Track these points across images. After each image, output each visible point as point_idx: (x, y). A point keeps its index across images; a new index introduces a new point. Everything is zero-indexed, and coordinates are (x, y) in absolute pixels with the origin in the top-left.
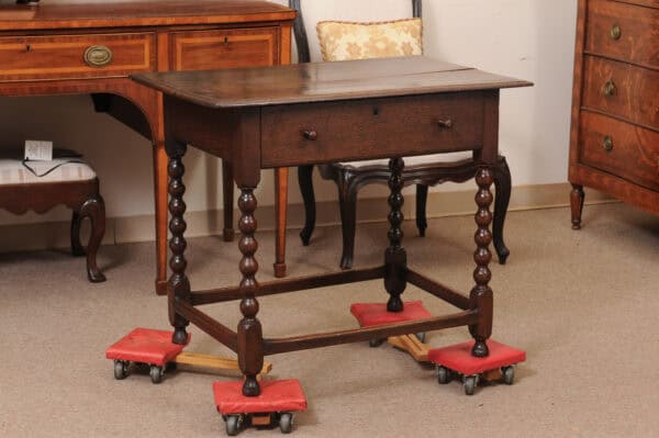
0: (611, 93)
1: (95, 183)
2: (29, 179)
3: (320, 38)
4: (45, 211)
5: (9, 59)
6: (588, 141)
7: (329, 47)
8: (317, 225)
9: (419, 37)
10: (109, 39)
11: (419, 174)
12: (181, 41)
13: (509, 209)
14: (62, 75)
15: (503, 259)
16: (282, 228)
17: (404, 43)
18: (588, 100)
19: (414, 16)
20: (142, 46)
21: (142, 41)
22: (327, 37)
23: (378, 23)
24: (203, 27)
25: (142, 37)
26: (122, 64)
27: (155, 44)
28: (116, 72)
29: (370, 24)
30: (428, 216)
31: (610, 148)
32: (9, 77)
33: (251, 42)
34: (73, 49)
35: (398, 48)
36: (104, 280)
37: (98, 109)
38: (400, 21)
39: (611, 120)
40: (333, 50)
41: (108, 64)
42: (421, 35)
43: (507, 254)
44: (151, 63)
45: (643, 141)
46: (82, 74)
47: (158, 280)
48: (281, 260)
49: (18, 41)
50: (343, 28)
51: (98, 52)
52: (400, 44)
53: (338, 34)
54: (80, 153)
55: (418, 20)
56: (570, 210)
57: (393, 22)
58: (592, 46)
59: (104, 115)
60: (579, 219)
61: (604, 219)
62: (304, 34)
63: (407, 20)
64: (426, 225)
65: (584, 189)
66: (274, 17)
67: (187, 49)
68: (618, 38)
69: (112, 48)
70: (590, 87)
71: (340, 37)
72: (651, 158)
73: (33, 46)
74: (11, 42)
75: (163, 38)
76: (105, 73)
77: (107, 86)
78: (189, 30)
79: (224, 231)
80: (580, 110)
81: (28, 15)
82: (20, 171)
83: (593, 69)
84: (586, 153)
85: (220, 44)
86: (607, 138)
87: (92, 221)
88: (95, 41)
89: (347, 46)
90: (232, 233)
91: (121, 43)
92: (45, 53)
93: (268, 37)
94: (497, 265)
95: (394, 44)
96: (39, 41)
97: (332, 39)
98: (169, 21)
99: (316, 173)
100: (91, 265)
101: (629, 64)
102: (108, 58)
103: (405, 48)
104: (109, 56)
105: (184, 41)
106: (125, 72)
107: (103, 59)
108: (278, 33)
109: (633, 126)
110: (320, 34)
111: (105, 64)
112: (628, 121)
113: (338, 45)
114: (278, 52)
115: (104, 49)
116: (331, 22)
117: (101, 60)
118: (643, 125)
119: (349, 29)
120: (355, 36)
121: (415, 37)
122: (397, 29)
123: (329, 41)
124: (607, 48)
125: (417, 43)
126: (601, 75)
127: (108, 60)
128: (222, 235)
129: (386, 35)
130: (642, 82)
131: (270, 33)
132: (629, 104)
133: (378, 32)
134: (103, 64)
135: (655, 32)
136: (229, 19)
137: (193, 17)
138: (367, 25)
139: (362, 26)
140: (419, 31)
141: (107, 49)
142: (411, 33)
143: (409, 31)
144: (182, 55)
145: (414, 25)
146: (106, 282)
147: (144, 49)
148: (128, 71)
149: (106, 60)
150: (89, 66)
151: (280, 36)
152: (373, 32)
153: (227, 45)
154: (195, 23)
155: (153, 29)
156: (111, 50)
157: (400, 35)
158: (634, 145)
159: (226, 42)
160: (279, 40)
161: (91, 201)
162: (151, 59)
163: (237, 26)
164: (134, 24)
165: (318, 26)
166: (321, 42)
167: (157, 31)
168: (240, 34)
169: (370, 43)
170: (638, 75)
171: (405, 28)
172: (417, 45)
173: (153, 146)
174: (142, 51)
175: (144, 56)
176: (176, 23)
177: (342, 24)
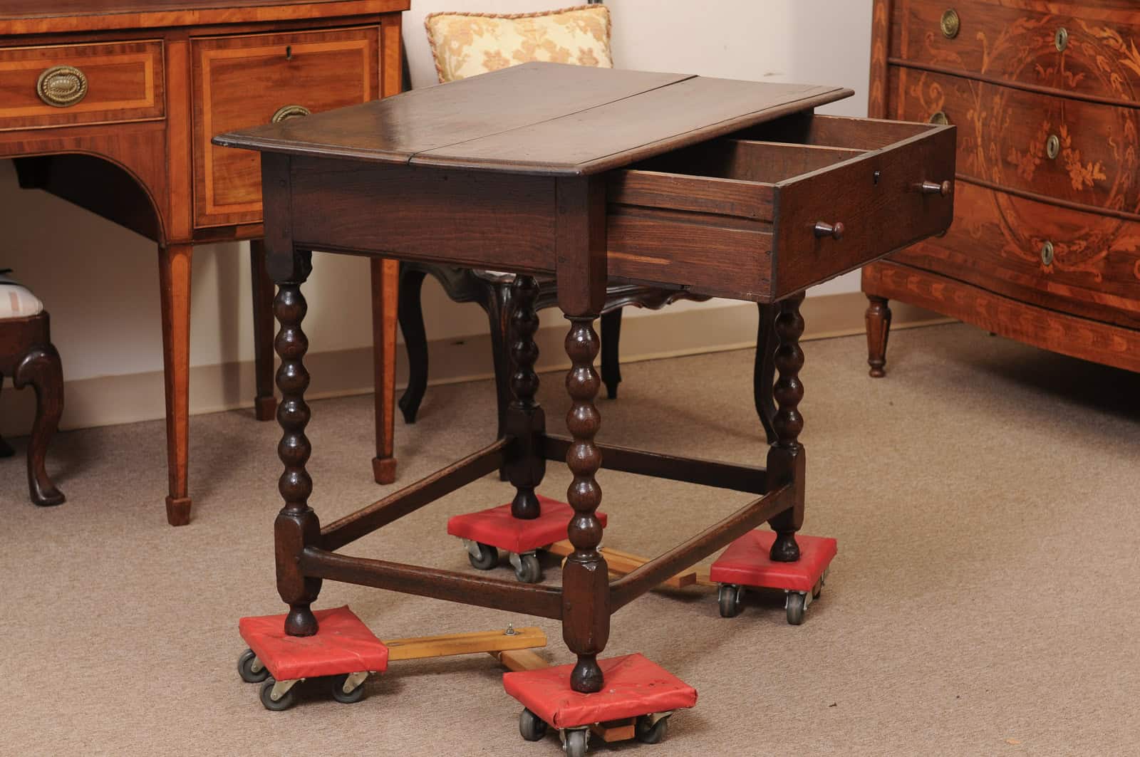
3: (432, 43)
7: (451, 61)
8: (430, 383)
9: (604, 37)
10: (81, 53)
12: (209, 55)
17: (582, 52)
20: (141, 67)
21: (139, 57)
22: (446, 42)
23: (532, 16)
24: (246, 30)
25: (141, 49)
26: (107, 99)
27: (163, 61)
28: (94, 115)
29: (519, 17)
30: (621, 359)
33: (332, 54)
34: (16, 73)
35: (572, 59)
36: (62, 500)
37: (25, 184)
38: (571, 10)
40: (459, 66)
41: (80, 100)
42: (608, 35)
44: (156, 96)
45: (1011, 218)
46: (33, 120)
47: (173, 496)
48: (388, 452)
50: (473, 24)
51: (61, 79)
52: (576, 53)
53: (465, 36)
55: (600, 10)
56: (865, 338)
57: (558, 12)
58: (904, 50)
60: (883, 359)
61: (919, 357)
63: (580, 8)
64: (619, 380)
65: (892, 305)
66: (374, 7)
67: (220, 69)
68: (954, 35)
69: (84, 70)
71: (469, 43)
72: (1027, 246)
75: (178, 50)
76: (75, 117)
77: (78, 142)
78: (222, 33)
79: (257, 400)
83: (907, 93)
85: (279, 59)
87: (38, 394)
88: (55, 58)
89: (483, 58)
91: (102, 60)
93: (360, 43)
95: (567, 54)
97: (455, 45)
98: (189, 18)
99: (431, 290)
101: (979, 80)
102: (79, 90)
103: (584, 60)
104: (81, 86)
105: (213, 54)
106: (110, 115)
107: (72, 91)
108: (378, 36)
109: (988, 191)
110: (432, 36)
111: (74, 100)
112: (981, 181)
113: (466, 55)
114: (380, 72)
115: (72, 72)
116: (451, 14)
117: (68, 93)
118: (1011, 189)
119: (484, 27)
120: (496, 38)
121: (598, 38)
122: (568, 25)
123: (450, 49)
124: (933, 52)
125: (603, 51)
126: (922, 102)
127: (80, 94)
128: (252, 408)
129: (547, 37)
130: (1005, 111)
131: (365, 37)
132: (980, 149)
133: (535, 30)
134: (71, 101)
135: (1031, 24)
136: (294, 12)
137: (231, 10)
138: (513, 19)
139: (505, 20)
140: (604, 28)
141: (79, 73)
142: (591, 30)
143: (589, 29)
144: (213, 81)
145: (594, 15)
146: (65, 505)
147: (144, 71)
148: (115, 113)
149: (76, 92)
150: (45, 104)
151: (383, 41)
152: (526, 31)
153: (291, 61)
154: (234, 20)
155: (160, 34)
156: (85, 73)
157: (574, 36)
158: (992, 224)
159: (288, 54)
160: (380, 50)
161: (36, 355)
162: (156, 87)
163: (306, 25)
164: (126, 25)
165: (429, 21)
166: (436, 50)
167: (166, 38)
168: (312, 42)
169: (524, 52)
170: (997, 99)
171: (582, 24)
172: (604, 54)
173: (161, 253)
174: (139, 74)
175: (144, 85)
176: (201, 22)
177: (470, 18)
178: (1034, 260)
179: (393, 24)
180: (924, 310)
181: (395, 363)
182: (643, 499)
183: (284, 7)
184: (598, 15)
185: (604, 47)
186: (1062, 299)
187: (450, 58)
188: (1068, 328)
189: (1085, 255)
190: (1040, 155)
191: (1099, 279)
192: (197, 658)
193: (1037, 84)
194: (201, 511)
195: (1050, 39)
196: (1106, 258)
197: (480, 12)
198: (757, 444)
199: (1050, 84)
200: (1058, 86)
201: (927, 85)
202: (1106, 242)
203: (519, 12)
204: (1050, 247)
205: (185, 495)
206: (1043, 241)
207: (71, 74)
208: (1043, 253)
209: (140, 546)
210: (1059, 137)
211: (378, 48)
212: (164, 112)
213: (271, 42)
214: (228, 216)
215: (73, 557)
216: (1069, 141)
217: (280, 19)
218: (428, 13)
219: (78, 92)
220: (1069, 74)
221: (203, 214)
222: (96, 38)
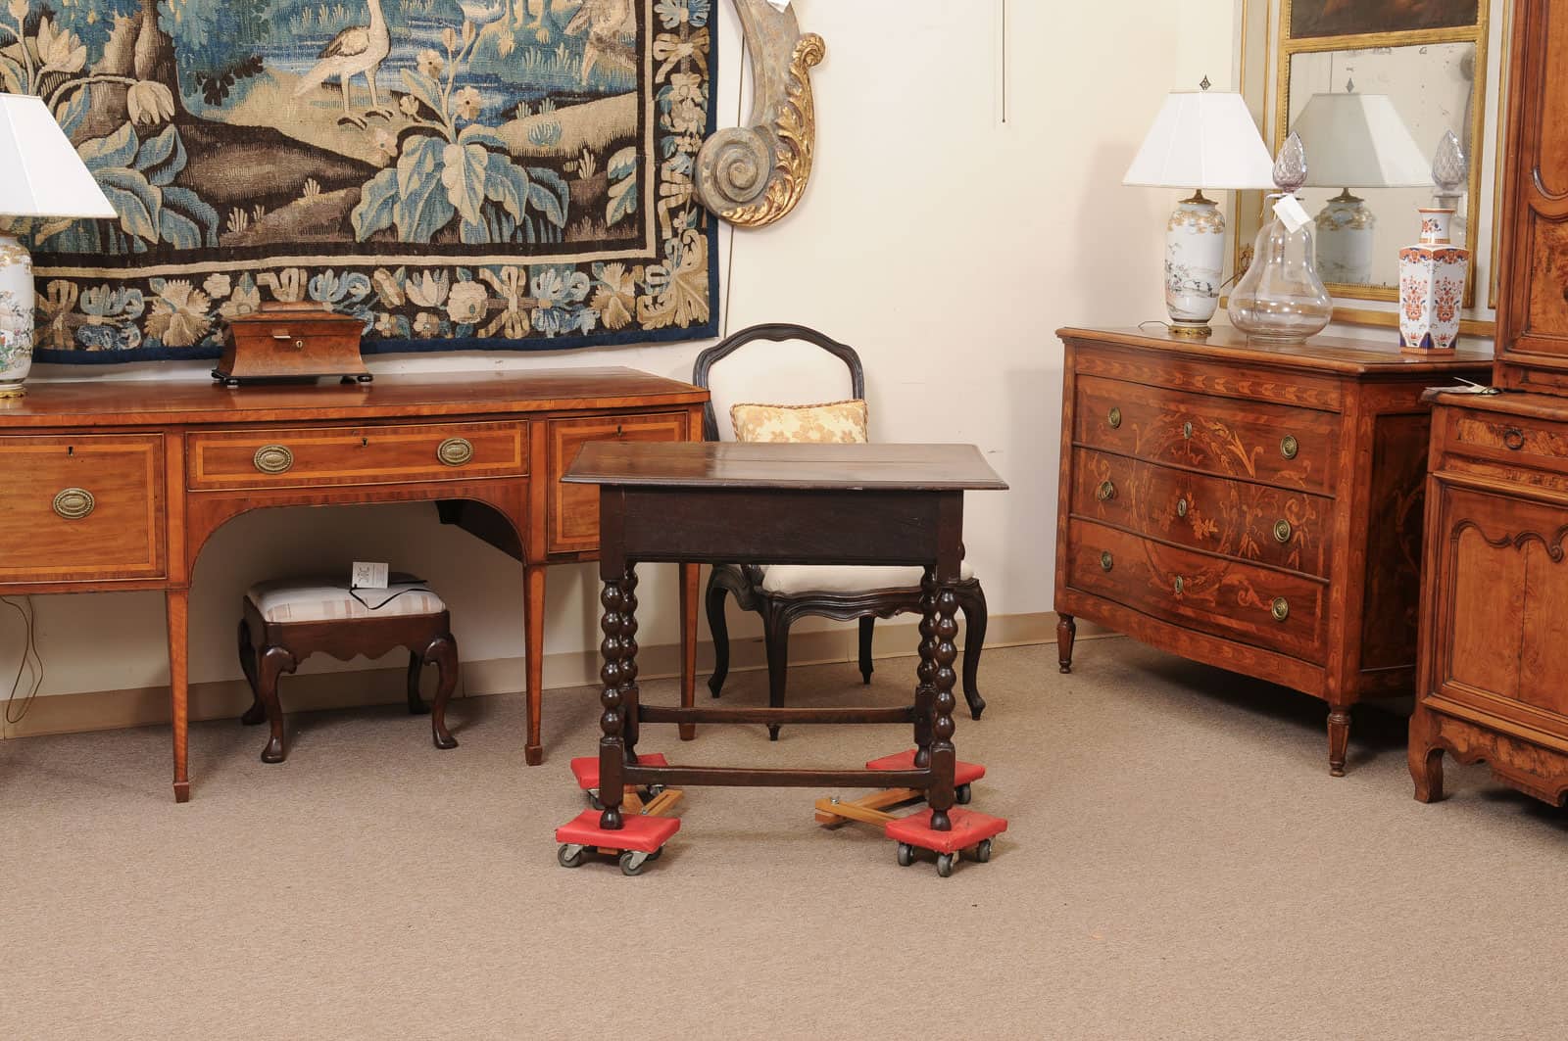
0: (1111, 496)
1: (443, 618)
2: (358, 613)
3: (735, 425)
4: (379, 656)
5: (340, 456)
6: (1080, 559)
7: (748, 438)
8: (730, 670)
9: (862, 424)
10: (470, 429)
11: (869, 602)
12: (562, 432)
13: (983, 647)
14: (407, 476)
15: (976, 712)
16: (690, 676)
17: (844, 433)
18: (1079, 505)
19: (854, 397)
20: (512, 439)
21: (509, 432)
22: (744, 424)
23: (810, 407)
24: (589, 413)
25: (512, 426)
26: (487, 461)
27: (528, 436)
28: (478, 472)
29: (800, 407)
30: (873, 657)
31: (1109, 568)
32: (340, 480)
33: (652, 432)
34: (422, 442)
35: (836, 437)
36: (455, 745)
37: (443, 520)
38: (839, 403)
39: (1110, 530)
41: (467, 461)
42: (865, 422)
43: (983, 706)
44: (523, 460)
45: (1155, 559)
46: (435, 475)
47: (529, 744)
49: (351, 433)
50: (765, 412)
51: (455, 447)
52: (840, 434)
53: (758, 421)
54: (423, 579)
55: (861, 403)
56: (1056, 648)
57: (829, 405)
58: (1084, 436)
59: (453, 527)
60: (1069, 659)
61: (1099, 660)
62: (714, 421)
63: (847, 402)
64: (872, 670)
65: (1076, 620)
66: (681, 399)
67: (569, 441)
68: (1117, 425)
69: (473, 441)
70: (1081, 489)
71: (761, 425)
72: (1165, 579)
73: (371, 439)
74: (343, 434)
75: (539, 427)
76: (464, 473)
77: (466, 491)
78: (571, 416)
80: (1070, 518)
81: (358, 399)
82: (347, 602)
83: (1085, 466)
84: (1078, 575)
85: (613, 435)
86: (1105, 554)
87: (440, 669)
88: (451, 432)
89: (771, 436)
91: (484, 434)
92: (384, 448)
93: (673, 425)
94: (971, 721)
95: (832, 434)
96: (378, 433)
97: (750, 427)
98: (547, 405)
99: (730, 601)
100: (437, 726)
101: (1133, 458)
102: (467, 454)
103: (846, 439)
104: (469, 452)
105: (565, 430)
106: (489, 472)
107: (462, 455)
108: (686, 419)
109: (1140, 539)
110: (735, 420)
112: (1134, 532)
113: (759, 435)
115: (462, 442)
116: (752, 405)
117: (459, 456)
118: (1153, 538)
119: (773, 414)
120: (781, 423)
121: (857, 423)
122: (835, 414)
123: (747, 426)
124: (1103, 438)
125: (860, 432)
126: (1096, 473)
127: (467, 457)
129: (820, 422)
130: (1150, 482)
131: (676, 420)
132: (1134, 510)
133: (810, 417)
134: (462, 462)
135: (1168, 419)
136: (622, 402)
137: (576, 400)
138: (795, 409)
139: (789, 409)
140: (862, 417)
141: (467, 443)
142: (852, 418)
143: (850, 416)
144: (564, 450)
145: (856, 407)
146: (457, 748)
147: (514, 442)
148: (493, 471)
149: (465, 456)
150: (444, 464)
151: (689, 424)
152: (803, 418)
153: (621, 436)
154: (580, 407)
155: (525, 416)
156: (472, 444)
157: (838, 422)
158: (1142, 563)
159: (619, 431)
161: (439, 641)
162: (523, 453)
163: (634, 412)
164: (502, 410)
165: (731, 410)
166: (737, 430)
167: (531, 419)
168: (637, 422)
169: (801, 432)
170: (1145, 472)
171: (845, 413)
172: (861, 434)
173: (525, 569)
174: (511, 444)
175: (514, 451)
176: (556, 408)
177: (763, 408)
178: (1170, 590)
179: (697, 411)
180: (1104, 626)
183: (614, 399)
184: (859, 407)
185: (861, 429)
186: (1188, 618)
187: (747, 436)
188: (1192, 639)
189: (1202, 587)
190: (1174, 513)
191: (1213, 605)
193: (1171, 462)
194: (552, 756)
195: (1180, 430)
196: (1219, 589)
197: (771, 403)
198: (965, 720)
199: (1179, 463)
200: (1186, 464)
201: (1099, 461)
202: (1219, 577)
203: (800, 404)
204: (1181, 580)
205: (539, 744)
206: (1176, 576)
208: (1176, 585)
210: (1187, 501)
211: (686, 428)
212: (528, 471)
213: (606, 423)
214: (573, 545)
215: (454, 785)
216: (1193, 504)
217: (612, 407)
218: (731, 405)
220: (1193, 455)
221: (554, 543)
222: (480, 418)
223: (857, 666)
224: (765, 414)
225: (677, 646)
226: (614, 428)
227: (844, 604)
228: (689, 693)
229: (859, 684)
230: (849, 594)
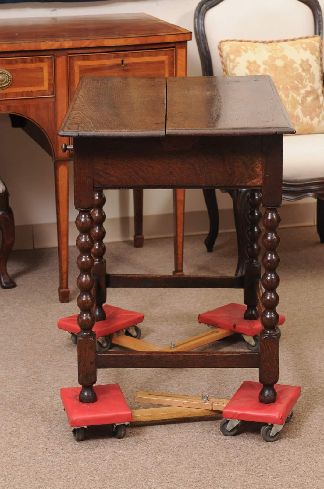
1: (5, 196)
3: (221, 56)
7: (230, 65)
8: (220, 231)
9: (317, 54)
10: (10, 62)
12: (78, 64)
17: (302, 61)
19: (315, 33)
20: (41, 70)
21: (41, 65)
22: (228, 56)
23: (278, 42)
24: (100, 50)
25: (41, 60)
26: (23, 86)
27: (54, 67)
28: (16, 94)
29: (271, 42)
33: (148, 63)
35: (297, 65)
36: (14, 286)
37: (15, 126)
38: (301, 38)
40: (233, 68)
41: (9, 86)
42: (321, 52)
44: (49, 84)
47: (60, 288)
48: (180, 269)
50: (244, 46)
52: (298, 62)
53: (238, 53)
55: (318, 38)
57: (293, 40)
63: (307, 38)
66: (169, 39)
67: (84, 71)
69: (11, 71)
71: (240, 56)
75: (61, 61)
76: (6, 95)
78: (86, 52)
79: (134, 237)
85: (118, 66)
87: (2, 233)
89: (246, 64)
90: (142, 239)
91: (20, 66)
93: (163, 58)
95: (293, 62)
97: (232, 57)
98: (67, 44)
100: (3, 272)
102: (8, 81)
103: (303, 65)
104: (9, 79)
105: (81, 63)
106: (25, 94)
107: (4, 82)
108: (173, 54)
110: (221, 52)
111: (5, 86)
113: (238, 63)
114: (174, 73)
115: (3, 72)
116: (232, 41)
117: (2, 83)
119: (249, 48)
120: (255, 54)
121: (313, 54)
122: (297, 47)
123: (230, 59)
125: (315, 60)
127: (8, 83)
128: (132, 241)
129: (285, 53)
131: (166, 55)
133: (277, 49)
134: (3, 87)
136: (125, 41)
137: (90, 41)
138: (267, 43)
139: (262, 44)
140: (318, 48)
141: (7, 72)
142: (309, 50)
143: (308, 48)
144: (80, 77)
145: (313, 42)
146: (15, 288)
147: (43, 72)
148: (28, 94)
149: (6, 82)
151: (176, 57)
152: (272, 50)
153: (124, 67)
154: (91, 46)
155: (52, 53)
156: (11, 73)
157: (299, 53)
159: (123, 63)
160: (174, 61)
161: (1, 213)
162: (49, 80)
163: (132, 48)
164: (33, 48)
165: (220, 45)
166: (223, 59)
167: (55, 55)
168: (136, 57)
169: (269, 61)
171: (304, 46)
172: (316, 62)
173: (55, 163)
174: (42, 73)
175: (43, 78)
176: (74, 47)
177: (243, 43)
179: (182, 47)
181: (183, 224)
182: (308, 300)
183: (119, 39)
184: (315, 41)
185: (316, 59)
187: (229, 64)
192: (32, 376)
197: (249, 40)
203: (271, 40)
205: (67, 287)
207: (4, 73)
209: (39, 313)
211: (173, 60)
212: (54, 92)
213: (113, 57)
215: (3, 317)
217: (117, 45)
218: (219, 41)
219: (7, 82)
222: (17, 55)
223: (315, 229)
224: (244, 48)
225: (170, 214)
226: (119, 61)
227: (292, 189)
228: (180, 252)
229: (317, 243)
230: (296, 181)
